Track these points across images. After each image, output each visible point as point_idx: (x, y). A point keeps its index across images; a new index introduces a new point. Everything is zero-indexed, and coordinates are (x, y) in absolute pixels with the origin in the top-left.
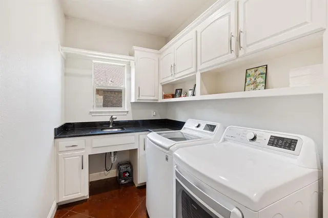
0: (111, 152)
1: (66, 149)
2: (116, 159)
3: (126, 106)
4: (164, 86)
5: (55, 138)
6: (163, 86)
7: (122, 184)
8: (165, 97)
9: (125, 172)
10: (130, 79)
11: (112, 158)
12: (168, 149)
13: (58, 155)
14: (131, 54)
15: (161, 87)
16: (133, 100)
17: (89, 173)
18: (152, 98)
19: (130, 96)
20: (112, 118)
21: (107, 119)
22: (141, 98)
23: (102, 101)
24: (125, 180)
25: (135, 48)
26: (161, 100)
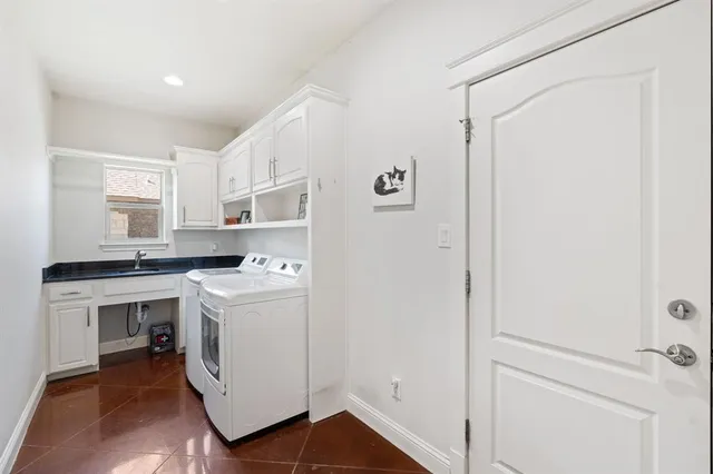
0: (136, 303)
1: (62, 298)
2: (145, 317)
3: (165, 237)
4: (227, 206)
5: (44, 282)
6: (224, 205)
7: (157, 354)
8: (228, 222)
9: (162, 336)
10: (171, 194)
11: (139, 315)
12: (199, 283)
13: (48, 308)
14: (172, 158)
15: (221, 207)
16: (175, 228)
17: (100, 342)
18: (209, 224)
19: (171, 220)
20: (139, 255)
21: (132, 256)
22: (187, 223)
23: (127, 225)
24: (161, 347)
25: (177, 148)
26: (222, 227)
